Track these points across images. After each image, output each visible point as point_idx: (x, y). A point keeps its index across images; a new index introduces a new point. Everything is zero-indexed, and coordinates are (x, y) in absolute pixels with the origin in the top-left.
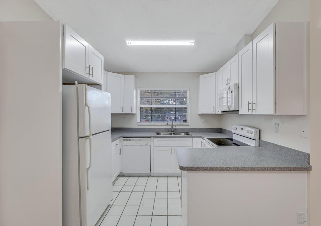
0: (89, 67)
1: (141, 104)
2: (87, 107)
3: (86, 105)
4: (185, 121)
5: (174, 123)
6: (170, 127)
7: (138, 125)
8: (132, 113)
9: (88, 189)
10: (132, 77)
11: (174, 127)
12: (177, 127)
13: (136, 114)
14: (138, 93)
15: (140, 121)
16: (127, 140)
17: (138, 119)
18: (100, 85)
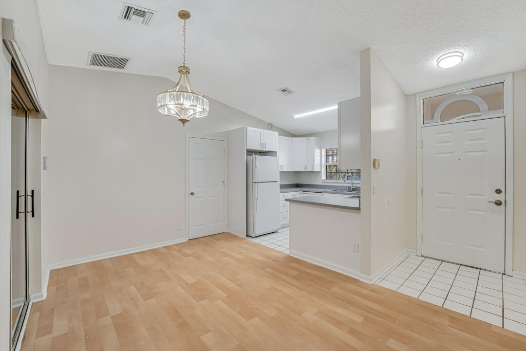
0: (263, 143)
1: (327, 162)
2: (256, 168)
7: (323, 182)
8: (313, 171)
10: (313, 138)
13: (320, 172)
14: (324, 151)
15: (325, 179)
16: (305, 193)
17: (324, 177)
18: (276, 152)
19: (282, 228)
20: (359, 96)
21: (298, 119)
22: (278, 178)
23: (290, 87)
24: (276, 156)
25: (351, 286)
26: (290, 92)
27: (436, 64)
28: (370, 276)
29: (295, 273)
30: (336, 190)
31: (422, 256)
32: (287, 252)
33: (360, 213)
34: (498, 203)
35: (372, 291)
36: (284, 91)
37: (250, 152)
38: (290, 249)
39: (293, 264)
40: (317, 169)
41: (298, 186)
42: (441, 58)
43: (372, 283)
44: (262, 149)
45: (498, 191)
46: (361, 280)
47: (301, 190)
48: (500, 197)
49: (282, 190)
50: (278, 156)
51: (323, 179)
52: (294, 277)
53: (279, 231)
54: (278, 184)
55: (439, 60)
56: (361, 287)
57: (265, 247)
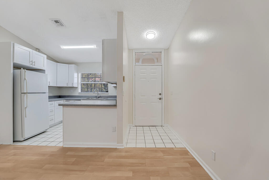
0: (32, 61)
1: (82, 81)
2: (25, 80)
3: (25, 79)
4: (108, 92)
5: (99, 93)
6: (97, 95)
7: (79, 94)
8: (73, 86)
9: (26, 117)
10: (73, 65)
11: (99, 95)
12: (101, 95)
13: (77, 87)
14: (80, 75)
15: (81, 92)
16: (68, 101)
17: (79, 90)
18: (44, 70)
19: (50, 128)
20: (117, 38)
21: (64, 49)
22: (47, 90)
23: (62, 20)
24: (45, 73)
25: (114, 154)
26: (62, 25)
27: (145, 35)
28: (122, 143)
29: (73, 160)
30: (88, 98)
31: (135, 126)
32: (61, 145)
33: (116, 108)
34: (160, 99)
35: (126, 152)
36: (56, 22)
37: (17, 67)
38: (63, 141)
39: (69, 153)
40: (75, 85)
41: (60, 97)
42: (149, 33)
43: (124, 147)
44: (31, 66)
45: (160, 94)
46: (118, 147)
47: (64, 99)
48: (160, 96)
49: (50, 100)
50: (46, 73)
51: (79, 92)
52: (73, 164)
53: (48, 130)
54: (47, 95)
55: (147, 34)
56: (120, 152)
57: (37, 147)
